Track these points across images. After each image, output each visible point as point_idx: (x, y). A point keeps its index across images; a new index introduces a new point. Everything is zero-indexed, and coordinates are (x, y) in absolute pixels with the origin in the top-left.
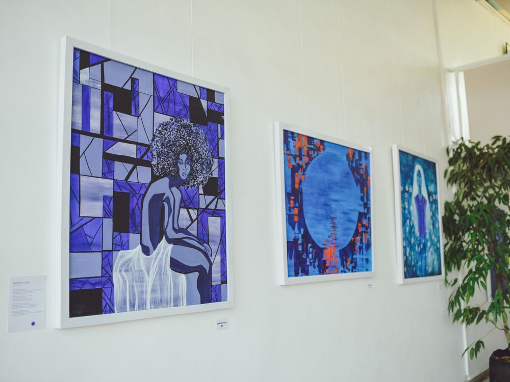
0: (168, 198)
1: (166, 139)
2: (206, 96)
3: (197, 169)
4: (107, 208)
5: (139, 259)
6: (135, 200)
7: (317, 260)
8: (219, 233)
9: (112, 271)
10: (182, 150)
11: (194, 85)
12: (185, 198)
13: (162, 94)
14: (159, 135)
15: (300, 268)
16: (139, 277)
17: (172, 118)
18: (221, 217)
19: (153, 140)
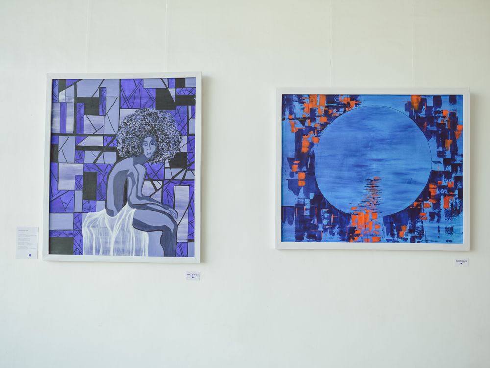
0: (132, 173)
1: (131, 128)
2: (175, 84)
3: (163, 147)
4: (79, 184)
5: (104, 219)
6: (102, 177)
7: (337, 226)
8: (187, 199)
9: (81, 227)
10: (147, 134)
11: (161, 79)
12: (150, 172)
13: (128, 94)
14: (124, 126)
15: (306, 233)
16: (104, 232)
17: (137, 110)
18: (190, 185)
19: (118, 131)
